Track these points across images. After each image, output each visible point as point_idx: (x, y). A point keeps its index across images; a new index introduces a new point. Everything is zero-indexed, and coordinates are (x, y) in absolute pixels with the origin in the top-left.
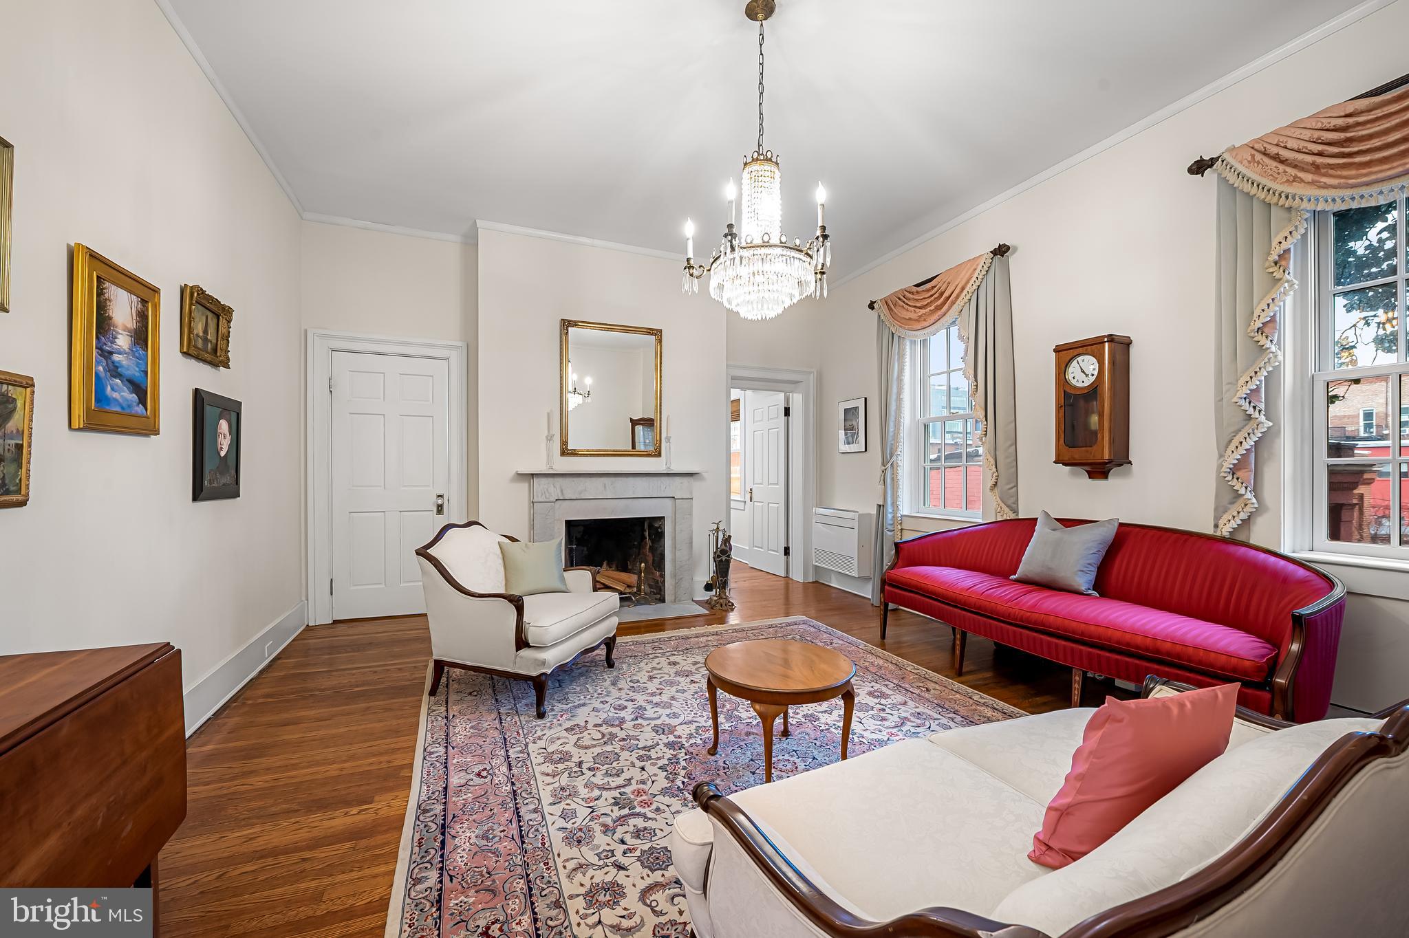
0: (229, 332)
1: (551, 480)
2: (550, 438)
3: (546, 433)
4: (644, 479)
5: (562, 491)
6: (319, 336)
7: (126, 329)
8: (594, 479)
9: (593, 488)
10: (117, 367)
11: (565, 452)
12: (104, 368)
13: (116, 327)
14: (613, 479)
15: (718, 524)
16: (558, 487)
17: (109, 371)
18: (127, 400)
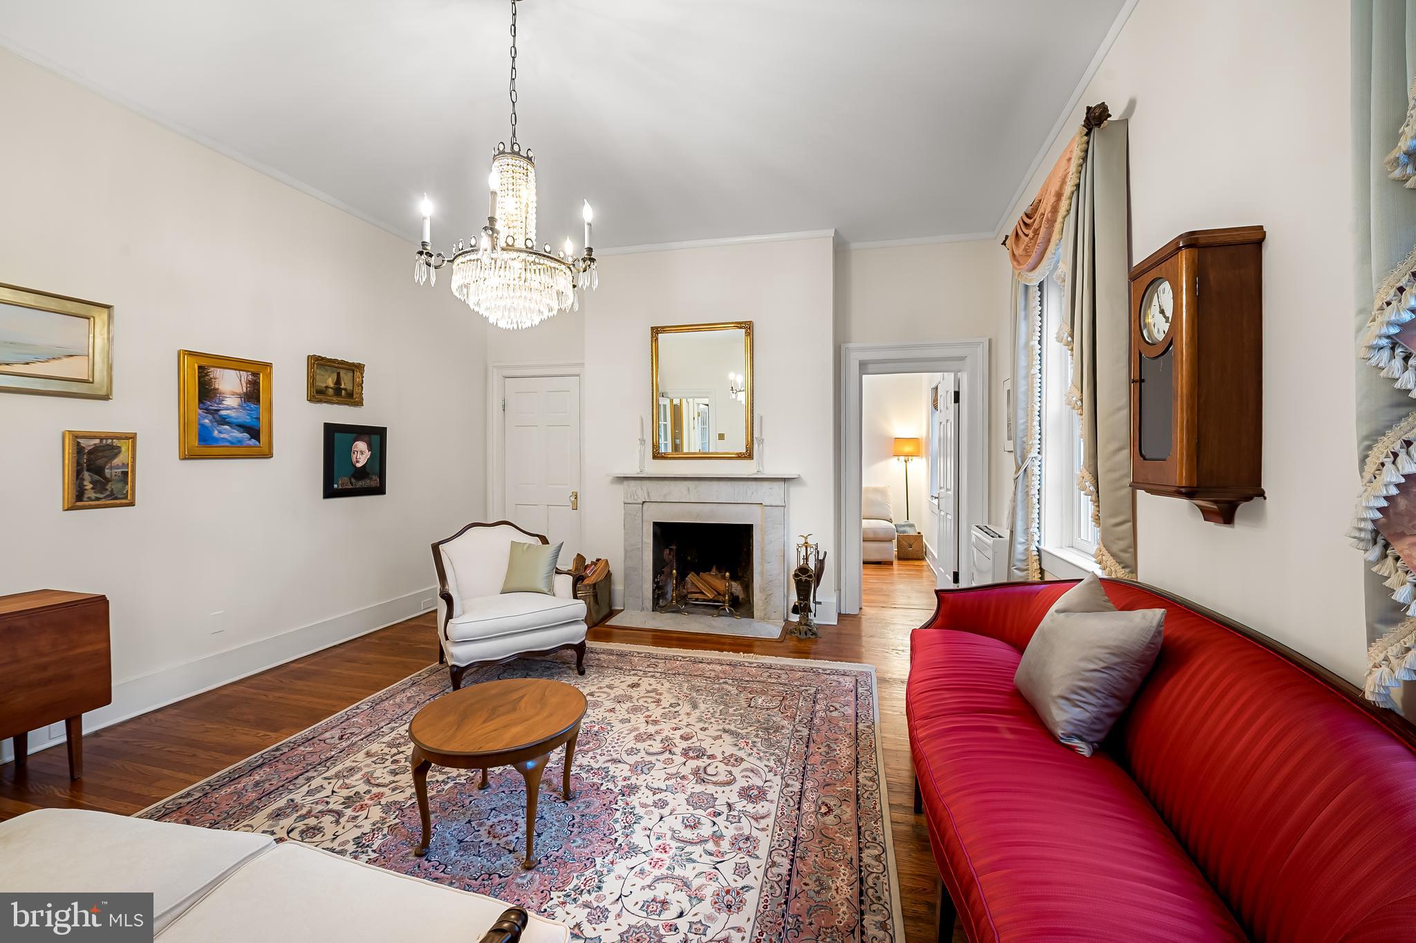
0: (362, 381)
1: (638, 482)
2: (643, 441)
3: (639, 437)
4: (729, 483)
5: (648, 494)
6: (496, 367)
7: (234, 394)
8: (678, 483)
9: (678, 492)
10: (225, 419)
11: (657, 455)
12: (210, 421)
13: (224, 394)
14: (697, 483)
15: (806, 538)
16: (645, 490)
17: (216, 421)
18: (237, 438)
